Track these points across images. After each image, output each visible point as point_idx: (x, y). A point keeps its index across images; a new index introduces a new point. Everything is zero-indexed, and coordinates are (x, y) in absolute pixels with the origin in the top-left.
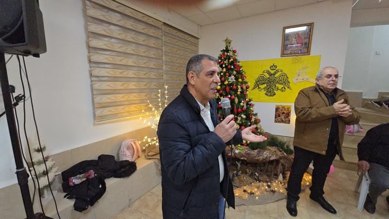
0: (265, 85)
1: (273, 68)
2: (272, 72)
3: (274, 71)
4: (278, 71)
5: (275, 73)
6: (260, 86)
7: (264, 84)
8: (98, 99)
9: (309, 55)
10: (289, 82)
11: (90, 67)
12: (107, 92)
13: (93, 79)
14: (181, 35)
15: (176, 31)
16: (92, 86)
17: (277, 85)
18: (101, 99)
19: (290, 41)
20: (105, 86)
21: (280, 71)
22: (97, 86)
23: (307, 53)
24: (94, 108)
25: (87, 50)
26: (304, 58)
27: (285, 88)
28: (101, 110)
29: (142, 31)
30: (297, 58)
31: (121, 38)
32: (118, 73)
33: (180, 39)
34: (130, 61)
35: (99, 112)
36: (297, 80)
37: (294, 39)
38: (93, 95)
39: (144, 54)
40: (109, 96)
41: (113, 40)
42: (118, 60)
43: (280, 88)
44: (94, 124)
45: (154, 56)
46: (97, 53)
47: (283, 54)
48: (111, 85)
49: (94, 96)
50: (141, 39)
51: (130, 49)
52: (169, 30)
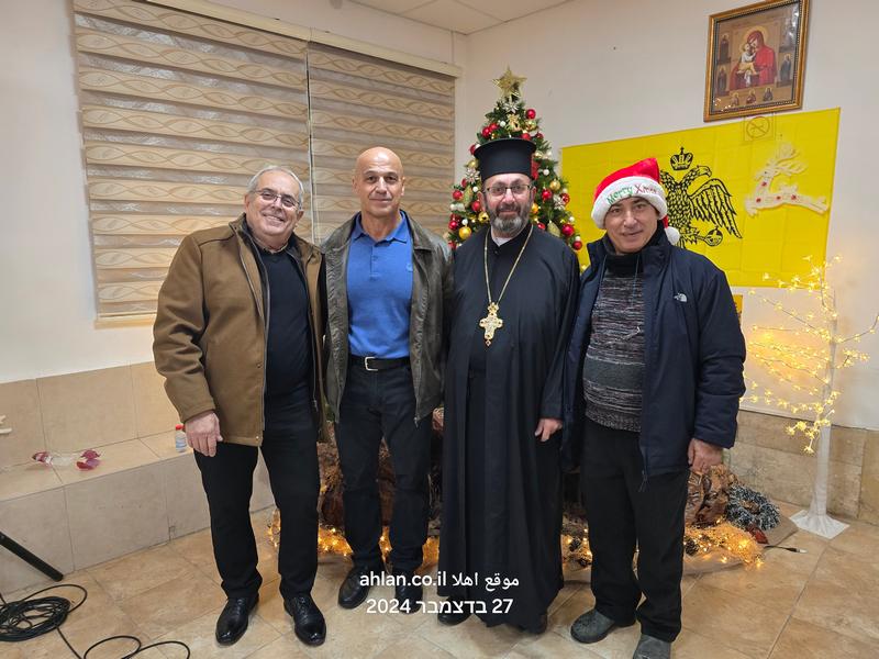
1: (682, 162)
2: (678, 176)
3: (684, 172)
4: (695, 173)
5: (688, 180)
8: (106, 259)
9: (800, 108)
10: (733, 212)
11: (88, 177)
12: (132, 240)
13: (94, 207)
14: (378, 72)
15: (361, 63)
16: (90, 225)
17: (695, 223)
18: (114, 259)
19: (733, 65)
20: (125, 225)
21: (702, 171)
22: (104, 224)
23: (792, 101)
24: (97, 282)
25: (80, 135)
26: (783, 119)
27: (719, 233)
28: (115, 287)
29: (237, 75)
30: (758, 121)
31: (171, 99)
32: (161, 191)
33: (377, 85)
34: (197, 160)
35: (108, 293)
36: (759, 200)
37: (745, 56)
38: (93, 247)
39: (240, 139)
40: (135, 252)
41: (149, 106)
42: (161, 157)
43: (703, 233)
44: (99, 326)
45: (277, 144)
46: (108, 142)
47: (713, 114)
48: (141, 224)
49: (96, 252)
50: (233, 96)
51: (195, 127)
52: (333, 62)
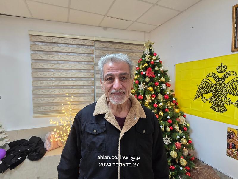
0: (211, 95)
2: (220, 75)
6: (204, 95)
7: (209, 92)
8: (36, 101)
12: (43, 96)
14: (117, 46)
17: (229, 96)
24: (34, 106)
32: (50, 83)
34: (60, 74)
39: (73, 68)
40: (43, 99)
42: (50, 74)
44: (34, 117)
45: (84, 68)
47: (236, 48)
48: (44, 92)
49: (34, 99)
51: (60, 66)
52: (102, 45)
